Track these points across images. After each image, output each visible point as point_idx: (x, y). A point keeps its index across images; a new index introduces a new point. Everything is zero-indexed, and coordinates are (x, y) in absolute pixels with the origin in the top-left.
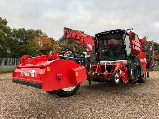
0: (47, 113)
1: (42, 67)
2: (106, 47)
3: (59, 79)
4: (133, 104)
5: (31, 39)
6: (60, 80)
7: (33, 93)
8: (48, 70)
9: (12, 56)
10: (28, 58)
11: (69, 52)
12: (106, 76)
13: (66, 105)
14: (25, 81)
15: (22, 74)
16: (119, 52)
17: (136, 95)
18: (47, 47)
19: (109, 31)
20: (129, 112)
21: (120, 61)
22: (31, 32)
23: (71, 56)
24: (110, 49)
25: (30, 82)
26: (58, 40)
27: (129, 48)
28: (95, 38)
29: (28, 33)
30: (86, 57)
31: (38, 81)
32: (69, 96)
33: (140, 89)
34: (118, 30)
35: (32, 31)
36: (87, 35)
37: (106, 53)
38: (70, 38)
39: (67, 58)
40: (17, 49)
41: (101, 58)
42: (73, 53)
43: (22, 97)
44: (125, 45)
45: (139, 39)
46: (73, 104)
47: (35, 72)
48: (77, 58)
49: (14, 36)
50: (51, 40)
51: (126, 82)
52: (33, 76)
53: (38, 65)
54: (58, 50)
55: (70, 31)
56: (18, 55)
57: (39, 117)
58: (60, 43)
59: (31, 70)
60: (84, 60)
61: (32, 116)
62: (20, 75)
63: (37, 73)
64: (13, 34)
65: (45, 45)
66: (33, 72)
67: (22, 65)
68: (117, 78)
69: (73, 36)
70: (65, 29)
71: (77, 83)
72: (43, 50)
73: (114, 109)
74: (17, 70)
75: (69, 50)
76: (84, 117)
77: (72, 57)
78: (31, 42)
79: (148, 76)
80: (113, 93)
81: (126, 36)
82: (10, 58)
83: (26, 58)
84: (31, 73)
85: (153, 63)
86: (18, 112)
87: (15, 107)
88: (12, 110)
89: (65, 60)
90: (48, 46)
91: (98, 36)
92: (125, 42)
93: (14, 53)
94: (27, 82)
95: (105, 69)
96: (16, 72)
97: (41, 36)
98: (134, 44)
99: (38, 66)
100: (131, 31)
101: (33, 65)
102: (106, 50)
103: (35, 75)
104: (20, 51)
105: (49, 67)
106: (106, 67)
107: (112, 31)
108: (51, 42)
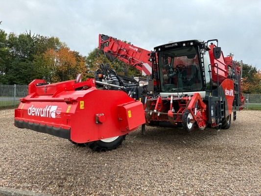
0: (74, 179)
1: (70, 102)
2: (171, 70)
3: (99, 122)
4: (215, 163)
5: (41, 53)
6: (101, 123)
7: (48, 144)
8: (82, 107)
9: (7, 80)
10: (42, 84)
11: (110, 77)
12: (172, 118)
13: (106, 165)
14: (38, 124)
15: (33, 113)
16: (192, 77)
17: (218, 149)
18: (68, 67)
19: (177, 43)
20: (209, 177)
21: (196, 94)
22: (41, 41)
23: (114, 82)
24: (177, 73)
25: (49, 127)
26: (87, 56)
27: (210, 71)
28: (153, 54)
29: (36, 42)
30: (141, 85)
31: (62, 125)
32: (110, 150)
33: (224, 139)
34: (193, 41)
35: (43, 39)
36: (139, 48)
37: (171, 79)
38: (109, 52)
39: (108, 86)
40: (16, 70)
41: (162, 87)
42: (118, 78)
43: (29, 151)
44: (204, 67)
45: (225, 57)
46: (117, 163)
47: (57, 109)
48: (126, 86)
49: (10, 47)
50: (76, 55)
51: (203, 128)
52: (53, 116)
53: (61, 98)
54: (86, 72)
55: (111, 41)
56: (19, 79)
57: (61, 186)
58: (90, 61)
59: (50, 106)
60: (137, 91)
61: (50, 184)
62: (30, 114)
63: (60, 111)
64: (9, 43)
65: (66, 63)
66: (53, 110)
67: (31, 97)
68: (190, 121)
69: (115, 49)
70: (102, 37)
71: (130, 129)
72: (61, 73)
73: (185, 172)
74: (22, 106)
75: (112, 72)
76: (137, 185)
77: (115, 84)
78: (40, 57)
79: (235, 118)
80: (182, 145)
81: (205, 51)
82: (4, 84)
83: (37, 84)
84: (49, 112)
85: (243, 98)
86: (24, 177)
87: (18, 168)
88: (13, 174)
89: (104, 89)
90: (70, 66)
91: (159, 49)
92: (203, 62)
93: (10, 76)
94: (41, 126)
95: (171, 105)
96: (20, 110)
97: (58, 48)
98: (216, 65)
99: (63, 99)
100: (212, 44)
101: (53, 97)
102: (170, 75)
103: (56, 114)
104: (22, 73)
105: (83, 102)
106: (171, 102)
107: (182, 43)
108: (74, 59)
